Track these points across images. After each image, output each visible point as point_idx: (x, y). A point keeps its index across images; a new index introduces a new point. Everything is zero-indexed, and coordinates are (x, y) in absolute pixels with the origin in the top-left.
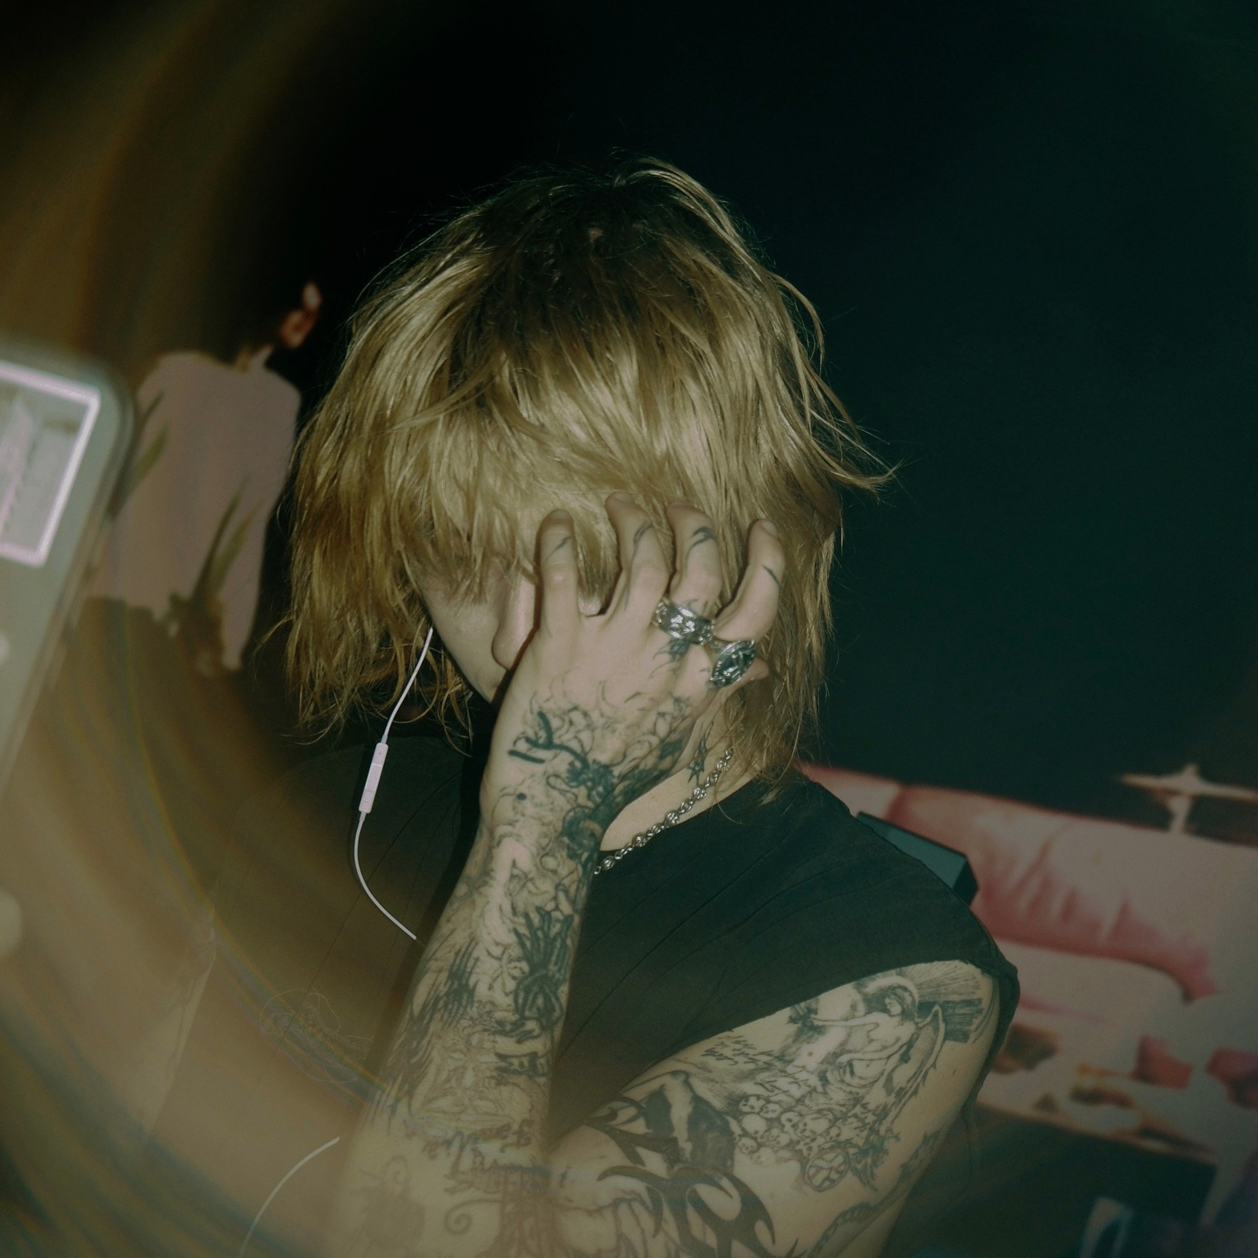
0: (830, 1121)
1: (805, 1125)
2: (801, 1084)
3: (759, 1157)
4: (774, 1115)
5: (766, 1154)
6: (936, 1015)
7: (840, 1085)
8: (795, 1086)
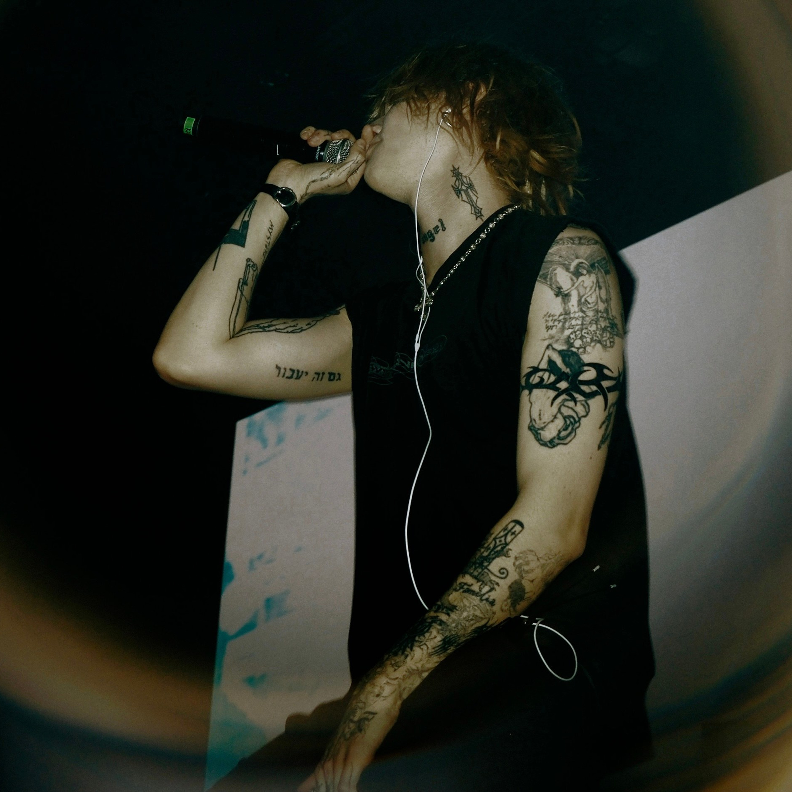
0: (595, 324)
1: (590, 330)
2: (578, 318)
3: (588, 351)
4: (580, 335)
5: (588, 349)
6: (598, 267)
7: (588, 310)
8: (577, 321)
